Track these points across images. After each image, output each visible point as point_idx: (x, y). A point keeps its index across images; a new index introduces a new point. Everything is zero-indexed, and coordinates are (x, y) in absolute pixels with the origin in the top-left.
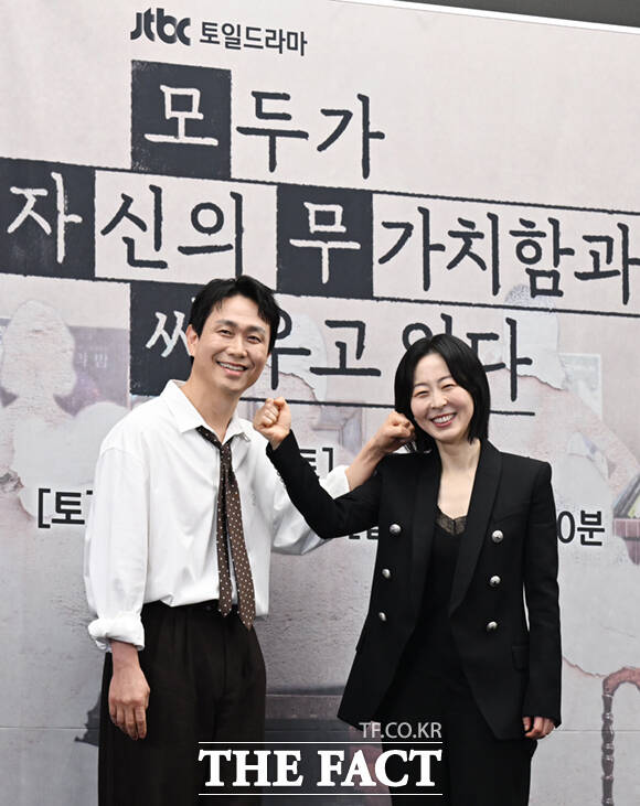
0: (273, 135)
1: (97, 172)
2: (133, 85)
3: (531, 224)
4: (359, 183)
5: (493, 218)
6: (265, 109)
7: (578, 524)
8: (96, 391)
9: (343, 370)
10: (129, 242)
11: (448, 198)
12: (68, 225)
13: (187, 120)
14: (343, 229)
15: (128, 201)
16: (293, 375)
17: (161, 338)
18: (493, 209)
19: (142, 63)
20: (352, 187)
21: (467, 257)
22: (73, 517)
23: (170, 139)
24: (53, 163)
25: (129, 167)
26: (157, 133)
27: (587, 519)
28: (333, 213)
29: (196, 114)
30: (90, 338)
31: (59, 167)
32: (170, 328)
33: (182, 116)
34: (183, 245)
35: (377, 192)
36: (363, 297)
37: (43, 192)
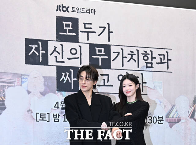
0: (88, 32)
1: (49, 41)
2: (57, 22)
3: (146, 52)
4: (108, 43)
5: (138, 50)
6: (86, 27)
7: (158, 119)
8: (49, 91)
9: (104, 85)
10: (56, 57)
11: (128, 46)
12: (42, 53)
13: (69, 29)
14: (104, 53)
15: (56, 48)
17: (63, 78)
18: (138, 48)
19: (59, 17)
20: (106, 44)
21: (132, 59)
22: (44, 119)
23: (65, 34)
25: (56, 40)
26: (62, 32)
27: (160, 118)
28: (102, 50)
29: (71, 28)
30: (47, 79)
31: (40, 40)
32: (65, 76)
33: (68, 28)
34: (68, 57)
35: (112, 45)
36: (109, 69)
37: (37, 46)
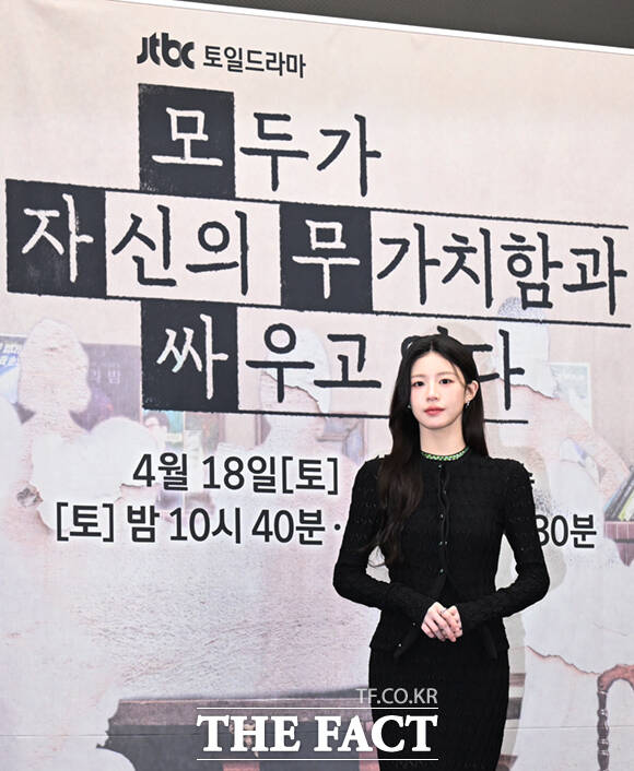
0: (275, 154)
1: (107, 193)
2: (140, 108)
3: (521, 239)
4: (357, 201)
5: (485, 233)
6: (267, 130)
7: (571, 527)
8: (110, 406)
9: (345, 383)
10: (139, 261)
11: (442, 215)
12: (80, 245)
13: (192, 141)
14: (343, 246)
15: (137, 220)
16: (298, 388)
17: (171, 353)
18: (486, 224)
19: (149, 86)
20: (350, 205)
21: (461, 271)
22: (90, 529)
23: (177, 160)
24: (64, 185)
25: (138, 188)
26: (164, 155)
27: (579, 523)
28: (333, 231)
29: (201, 136)
30: (104, 354)
31: (70, 189)
32: (179, 344)
33: (187, 138)
34: (192, 263)
35: (375, 209)
36: (363, 312)
37: (56, 214)
